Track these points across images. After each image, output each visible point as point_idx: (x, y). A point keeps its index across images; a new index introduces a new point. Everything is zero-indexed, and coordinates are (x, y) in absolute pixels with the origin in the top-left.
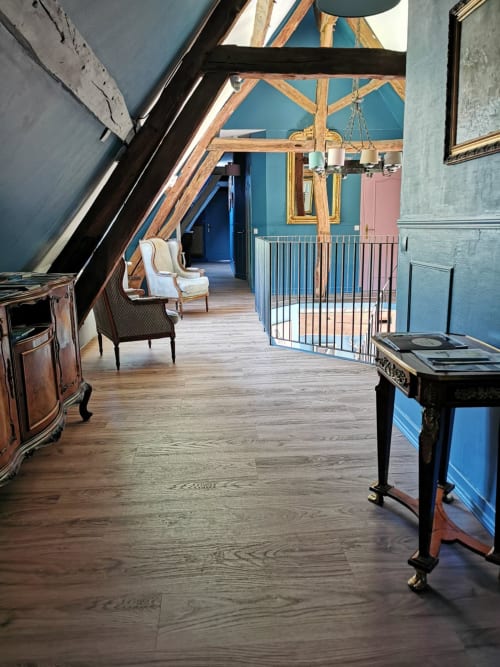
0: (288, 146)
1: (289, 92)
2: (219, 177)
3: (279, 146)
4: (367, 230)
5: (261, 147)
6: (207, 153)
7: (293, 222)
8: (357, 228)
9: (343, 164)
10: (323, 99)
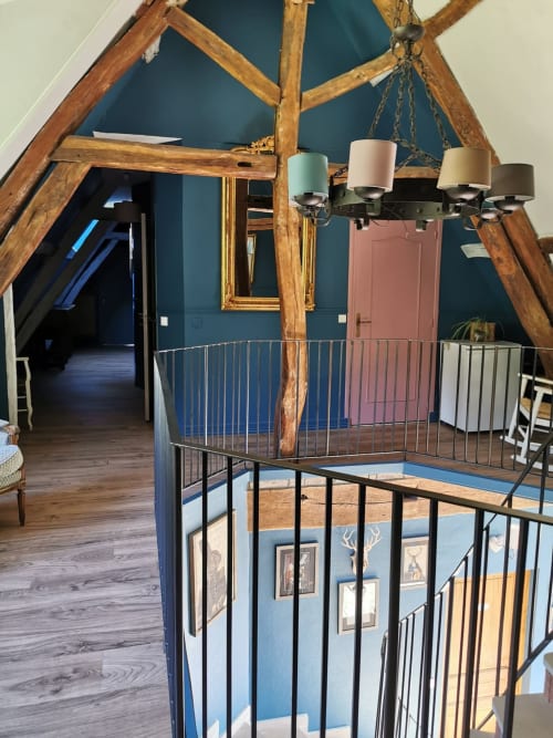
0: (224, 164)
1: (225, 58)
2: (114, 224)
3: (207, 163)
4: (359, 322)
5: (169, 160)
6: (51, 165)
7: (234, 307)
8: (342, 319)
9: (389, 188)
10: (293, 76)
